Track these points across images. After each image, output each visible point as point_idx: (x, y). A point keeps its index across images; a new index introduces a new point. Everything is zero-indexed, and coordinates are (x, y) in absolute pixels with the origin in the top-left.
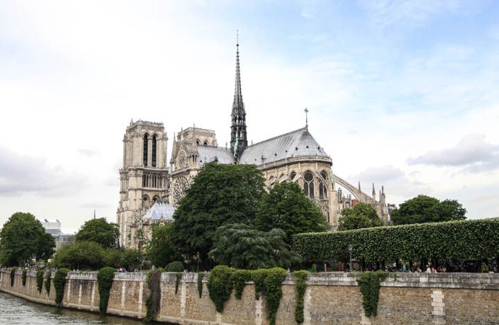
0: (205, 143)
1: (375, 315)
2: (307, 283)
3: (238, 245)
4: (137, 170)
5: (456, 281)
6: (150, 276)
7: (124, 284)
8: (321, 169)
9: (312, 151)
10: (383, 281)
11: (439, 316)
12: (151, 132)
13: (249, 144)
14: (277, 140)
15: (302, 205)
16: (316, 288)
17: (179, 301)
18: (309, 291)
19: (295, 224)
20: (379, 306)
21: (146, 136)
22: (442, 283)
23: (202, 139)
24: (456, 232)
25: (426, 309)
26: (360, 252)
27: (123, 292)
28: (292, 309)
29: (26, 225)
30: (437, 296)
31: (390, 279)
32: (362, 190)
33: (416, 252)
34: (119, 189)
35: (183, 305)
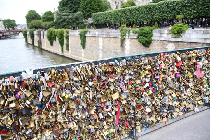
1: (85, 48)
2: (69, 35)
5: (106, 34)
7: (35, 35)
10: (86, 34)
11: (101, 49)
18: (70, 38)
20: (86, 45)
22: (102, 35)
30: (101, 40)
35: (45, 43)
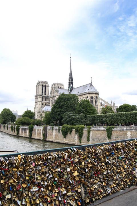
0: (61, 88)
1: (111, 139)
2: (91, 130)
3: (70, 118)
4: (40, 96)
5: (134, 129)
6: (44, 127)
7: (36, 129)
8: (96, 96)
9: (93, 90)
10: (113, 129)
12: (44, 84)
13: (74, 88)
14: (83, 87)
15: (90, 107)
16: (93, 131)
17: (53, 135)
18: (91, 132)
19: (88, 112)
20: (112, 136)
21: (43, 85)
22: (130, 129)
23: (60, 86)
24: (135, 115)
25: (125, 137)
26: (107, 120)
27: (36, 132)
28: (86, 137)
29: (8, 112)
30: (129, 133)
31: (115, 128)
32: (108, 102)
33: (123, 120)
34: (35, 102)
35: (54, 136)
